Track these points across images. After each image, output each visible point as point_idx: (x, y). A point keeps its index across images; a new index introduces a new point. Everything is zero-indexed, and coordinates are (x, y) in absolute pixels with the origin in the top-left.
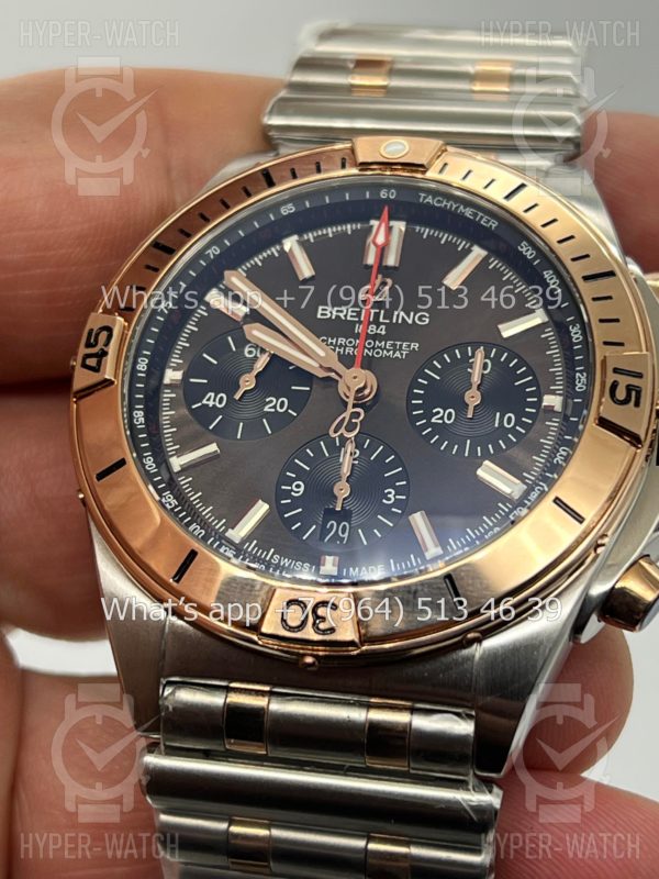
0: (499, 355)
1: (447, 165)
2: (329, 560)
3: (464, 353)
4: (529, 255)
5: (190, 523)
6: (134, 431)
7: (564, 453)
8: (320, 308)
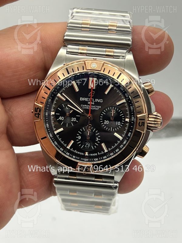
0: (117, 109)
1: (105, 69)
2: (87, 153)
3: (110, 108)
4: (122, 90)
5: (60, 148)
6: (47, 128)
7: (130, 134)
8: (81, 98)
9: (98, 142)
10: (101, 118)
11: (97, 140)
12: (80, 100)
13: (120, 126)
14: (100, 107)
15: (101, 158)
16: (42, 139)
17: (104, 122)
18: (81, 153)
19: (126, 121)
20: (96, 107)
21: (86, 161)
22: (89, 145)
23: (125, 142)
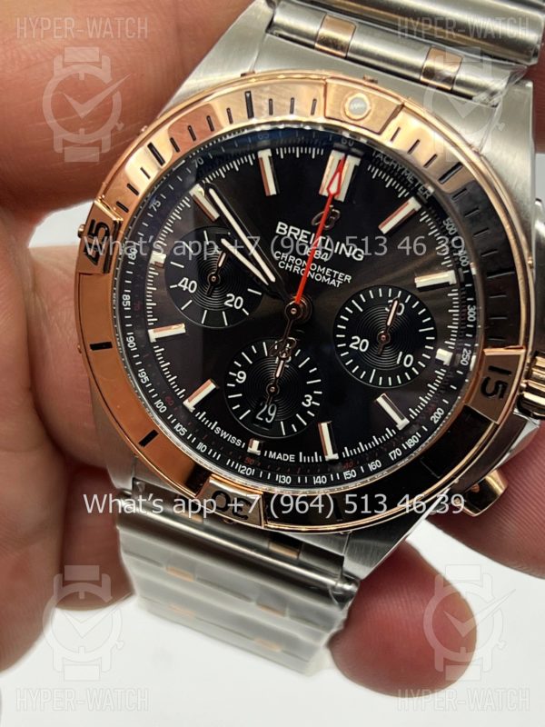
1: (398, 129)
2: (256, 443)
3: (385, 293)
4: (451, 230)
5: (156, 399)
6: (122, 312)
7: (439, 413)
8: (280, 223)
9: (309, 412)
10: (343, 323)
11: (307, 403)
12: (277, 231)
13: (409, 370)
14: (348, 278)
15: (303, 480)
16: (95, 347)
17: (349, 341)
18: (233, 440)
19: (437, 357)
20: (332, 273)
21: (244, 476)
22: (272, 412)
23: (414, 442)
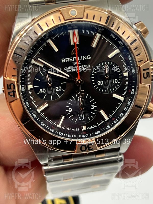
0: (110, 64)
1: (87, 14)
3: (101, 65)
4: (114, 37)
5: (50, 129)
6: (28, 108)
7: (133, 91)
8: (62, 59)
9: (94, 110)
10: (93, 79)
11: (93, 108)
12: (62, 62)
14: (89, 65)
15: (103, 130)
17: (97, 84)
18: (76, 130)
19: (124, 75)
20: (84, 66)
21: (86, 138)
22: (83, 116)
23: (130, 102)
